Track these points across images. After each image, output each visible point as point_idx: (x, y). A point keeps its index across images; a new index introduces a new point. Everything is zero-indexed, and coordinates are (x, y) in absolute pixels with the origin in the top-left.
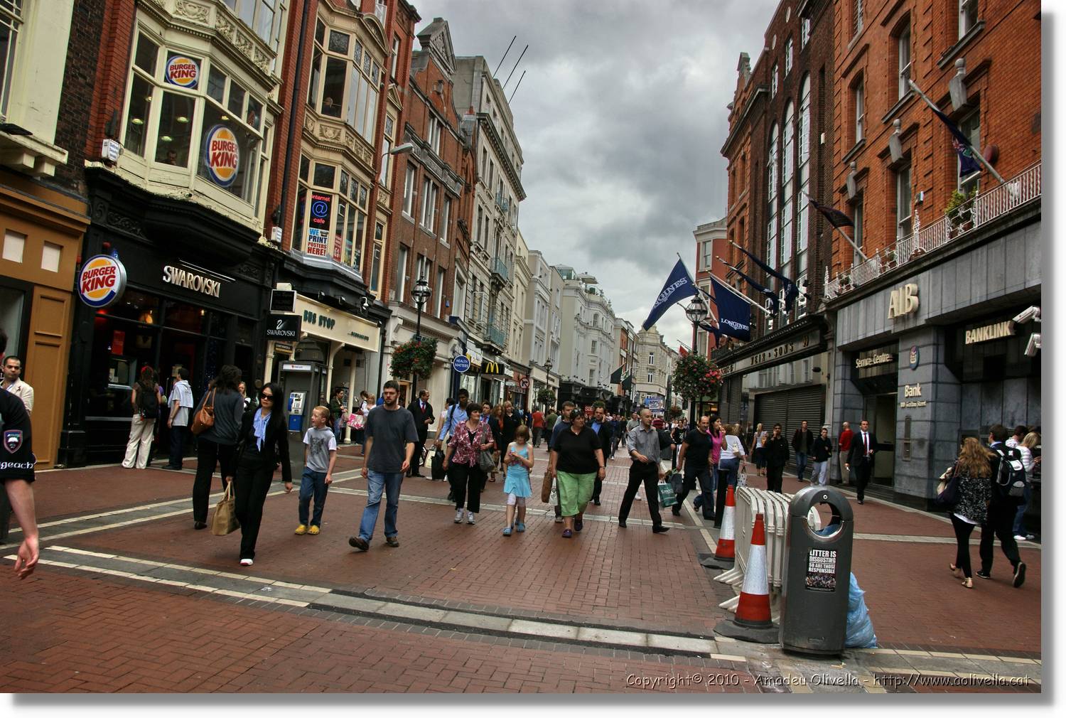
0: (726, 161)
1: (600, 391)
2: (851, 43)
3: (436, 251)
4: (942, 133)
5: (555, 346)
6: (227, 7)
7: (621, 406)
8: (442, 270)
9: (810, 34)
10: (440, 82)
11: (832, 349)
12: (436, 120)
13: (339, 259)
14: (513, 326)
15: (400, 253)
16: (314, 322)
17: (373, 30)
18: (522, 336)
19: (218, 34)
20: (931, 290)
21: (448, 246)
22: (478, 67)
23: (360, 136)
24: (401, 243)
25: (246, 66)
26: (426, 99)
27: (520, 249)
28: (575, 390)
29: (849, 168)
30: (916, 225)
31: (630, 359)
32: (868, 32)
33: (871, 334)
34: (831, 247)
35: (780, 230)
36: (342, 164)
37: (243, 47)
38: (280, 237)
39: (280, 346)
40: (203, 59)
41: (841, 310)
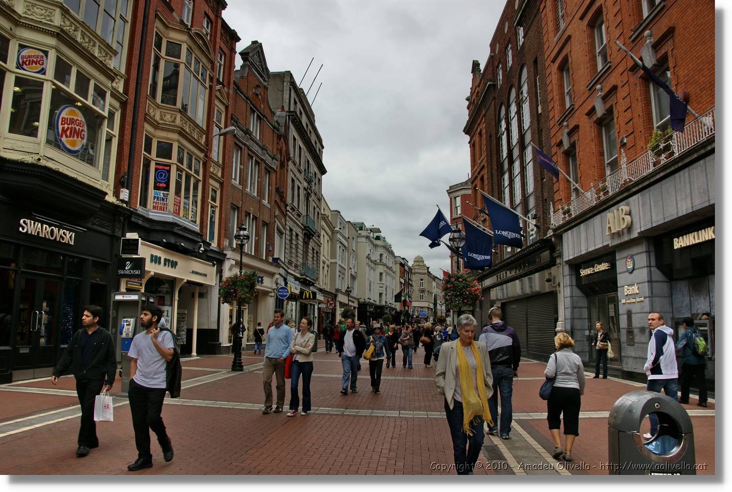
0: (468, 138)
1: (387, 308)
2: (557, 37)
3: (260, 210)
4: (638, 89)
5: (353, 278)
6: (70, 10)
7: (402, 318)
8: (265, 224)
9: (524, 37)
10: (258, 86)
11: (560, 264)
12: (256, 113)
13: (179, 214)
14: (322, 265)
15: (232, 212)
16: (160, 263)
17: (201, 42)
18: (329, 272)
19: (62, 30)
20: (641, 209)
21: (269, 206)
22: (287, 79)
23: (193, 120)
24: (232, 203)
25: (90, 59)
26: (247, 98)
27: (324, 209)
28: (370, 308)
29: (563, 128)
30: (623, 160)
31: (408, 284)
32: (570, 27)
33: (592, 249)
34: (552, 188)
35: (511, 181)
36: (178, 141)
37: (87, 44)
38: (128, 197)
39: (131, 283)
40: (50, 51)
41: (566, 234)
